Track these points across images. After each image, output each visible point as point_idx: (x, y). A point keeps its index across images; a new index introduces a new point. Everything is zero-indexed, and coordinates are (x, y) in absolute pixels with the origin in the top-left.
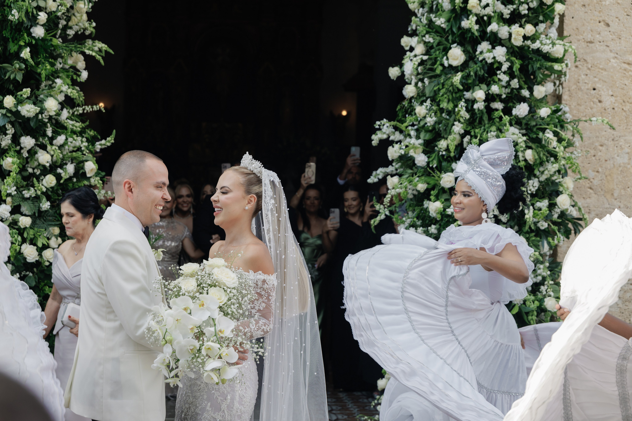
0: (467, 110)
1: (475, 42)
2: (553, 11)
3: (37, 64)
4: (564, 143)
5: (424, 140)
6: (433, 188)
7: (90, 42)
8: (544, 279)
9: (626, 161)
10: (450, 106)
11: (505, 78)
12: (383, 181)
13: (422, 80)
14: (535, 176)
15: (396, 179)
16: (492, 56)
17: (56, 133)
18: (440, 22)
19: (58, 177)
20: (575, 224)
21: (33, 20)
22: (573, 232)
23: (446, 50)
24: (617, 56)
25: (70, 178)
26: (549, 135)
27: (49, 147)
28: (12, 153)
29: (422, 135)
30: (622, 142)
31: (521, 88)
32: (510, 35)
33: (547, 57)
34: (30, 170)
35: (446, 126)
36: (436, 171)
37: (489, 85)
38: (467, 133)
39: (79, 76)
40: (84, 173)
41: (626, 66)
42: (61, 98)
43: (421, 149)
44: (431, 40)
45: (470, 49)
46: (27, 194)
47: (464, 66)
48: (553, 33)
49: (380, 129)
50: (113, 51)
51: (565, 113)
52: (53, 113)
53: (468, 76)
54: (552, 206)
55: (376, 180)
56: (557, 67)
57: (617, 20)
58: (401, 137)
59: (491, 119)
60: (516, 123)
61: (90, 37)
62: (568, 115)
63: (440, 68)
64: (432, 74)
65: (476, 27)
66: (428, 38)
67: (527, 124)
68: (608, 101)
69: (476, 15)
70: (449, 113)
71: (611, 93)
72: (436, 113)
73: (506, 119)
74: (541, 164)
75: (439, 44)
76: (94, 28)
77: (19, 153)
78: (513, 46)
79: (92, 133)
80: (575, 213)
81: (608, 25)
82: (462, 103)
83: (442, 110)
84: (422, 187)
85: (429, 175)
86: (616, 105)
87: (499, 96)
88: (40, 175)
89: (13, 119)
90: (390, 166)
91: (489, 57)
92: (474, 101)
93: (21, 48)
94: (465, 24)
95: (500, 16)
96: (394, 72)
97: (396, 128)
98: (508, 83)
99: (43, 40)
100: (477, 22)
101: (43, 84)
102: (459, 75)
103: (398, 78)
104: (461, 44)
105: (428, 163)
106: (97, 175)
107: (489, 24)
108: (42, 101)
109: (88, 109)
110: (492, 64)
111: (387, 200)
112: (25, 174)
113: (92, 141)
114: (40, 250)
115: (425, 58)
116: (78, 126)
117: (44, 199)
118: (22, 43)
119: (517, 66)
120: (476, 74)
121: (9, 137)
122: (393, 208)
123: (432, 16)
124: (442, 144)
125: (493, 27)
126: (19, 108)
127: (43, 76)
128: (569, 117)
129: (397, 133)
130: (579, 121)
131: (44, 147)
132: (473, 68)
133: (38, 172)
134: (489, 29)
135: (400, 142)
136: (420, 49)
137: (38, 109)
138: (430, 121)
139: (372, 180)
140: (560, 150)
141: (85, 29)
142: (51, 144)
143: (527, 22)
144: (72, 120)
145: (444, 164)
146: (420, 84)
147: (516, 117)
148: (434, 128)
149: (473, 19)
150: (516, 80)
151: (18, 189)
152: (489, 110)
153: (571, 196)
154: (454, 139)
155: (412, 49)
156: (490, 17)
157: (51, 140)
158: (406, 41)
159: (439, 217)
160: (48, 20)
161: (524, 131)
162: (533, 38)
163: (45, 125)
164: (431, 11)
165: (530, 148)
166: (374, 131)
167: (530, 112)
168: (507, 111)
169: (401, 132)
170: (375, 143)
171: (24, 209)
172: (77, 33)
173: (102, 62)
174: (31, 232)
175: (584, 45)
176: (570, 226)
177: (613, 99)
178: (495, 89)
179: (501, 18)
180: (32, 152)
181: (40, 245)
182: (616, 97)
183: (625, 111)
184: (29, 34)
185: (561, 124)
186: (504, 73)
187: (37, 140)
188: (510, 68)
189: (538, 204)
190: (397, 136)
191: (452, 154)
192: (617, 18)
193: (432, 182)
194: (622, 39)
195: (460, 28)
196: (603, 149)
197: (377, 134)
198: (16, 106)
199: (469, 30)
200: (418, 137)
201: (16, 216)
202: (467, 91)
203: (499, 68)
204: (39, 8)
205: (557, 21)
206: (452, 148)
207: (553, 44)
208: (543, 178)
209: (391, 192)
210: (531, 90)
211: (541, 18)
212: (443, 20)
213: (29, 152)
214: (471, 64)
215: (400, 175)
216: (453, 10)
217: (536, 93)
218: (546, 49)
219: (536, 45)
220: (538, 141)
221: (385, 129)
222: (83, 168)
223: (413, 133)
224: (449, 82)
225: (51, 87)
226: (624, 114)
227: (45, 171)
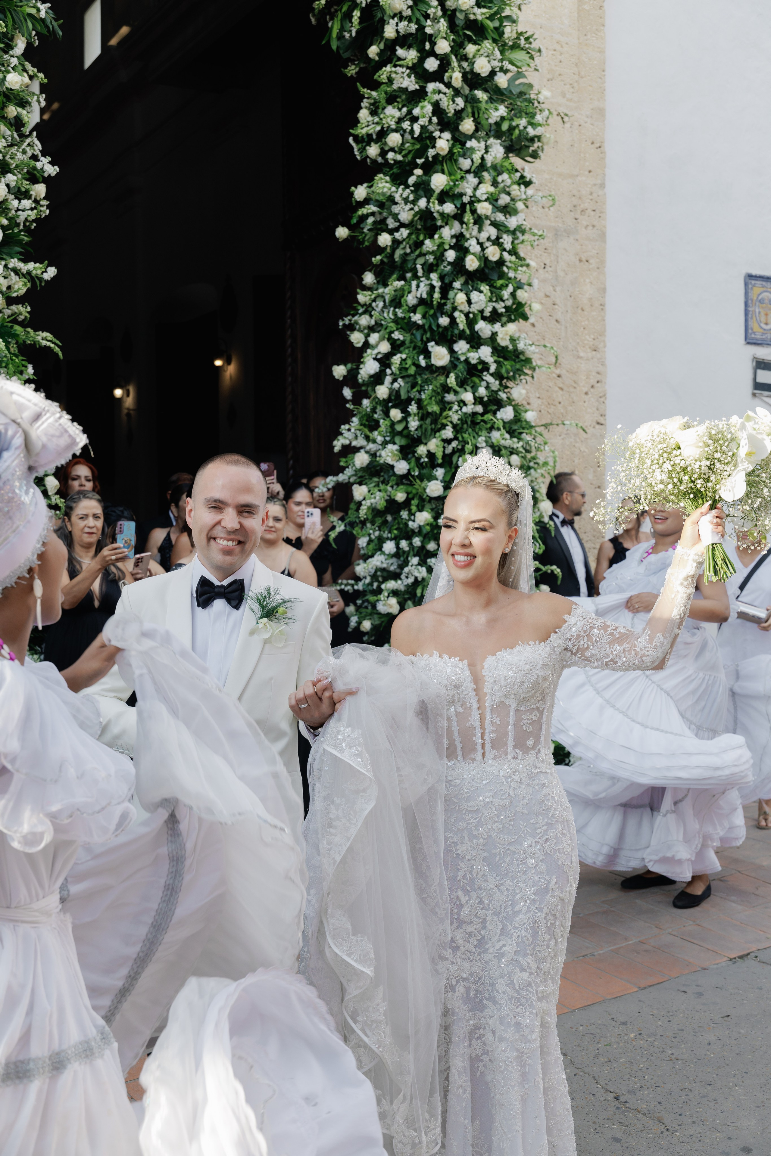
5: (400, 446)
6: (415, 497)
10: (437, 409)
11: (494, 381)
13: (397, 382)
15: (365, 488)
16: (477, 357)
18: (416, 317)
23: (425, 348)
24: (541, 357)
29: (396, 440)
31: (499, 390)
32: (494, 333)
35: (426, 430)
36: (418, 481)
37: (474, 387)
38: (455, 438)
43: (399, 455)
44: (401, 338)
49: (341, 435)
50: (60, 342)
57: (541, 320)
59: (474, 423)
63: (414, 368)
64: (405, 374)
66: (397, 336)
67: (510, 428)
71: (538, 395)
75: (410, 342)
76: (28, 312)
78: (499, 346)
82: (456, 407)
84: (399, 496)
85: (410, 483)
86: (543, 407)
87: (481, 398)
90: (341, 475)
91: (473, 357)
94: (443, 320)
96: (340, 370)
105: (409, 470)
107: (477, 322)
110: (478, 365)
119: (504, 368)
123: (398, 311)
124: (423, 449)
129: (360, 438)
135: (363, 447)
136: (384, 347)
143: (507, 321)
145: (427, 471)
150: (497, 382)
155: (374, 346)
162: (518, 339)
166: (336, 436)
167: (514, 416)
169: (367, 437)
170: (337, 449)
173: (60, 354)
178: (481, 391)
182: (542, 399)
183: (550, 414)
186: (492, 375)
188: (497, 369)
190: (360, 442)
191: (440, 461)
192: (541, 318)
193: (414, 491)
194: (546, 339)
195: (438, 325)
197: (339, 440)
199: (449, 328)
200: (392, 442)
202: (449, 393)
203: (486, 370)
206: (438, 454)
212: (418, 316)
214: (457, 364)
217: (515, 396)
221: (346, 433)
223: (381, 438)
226: (549, 416)
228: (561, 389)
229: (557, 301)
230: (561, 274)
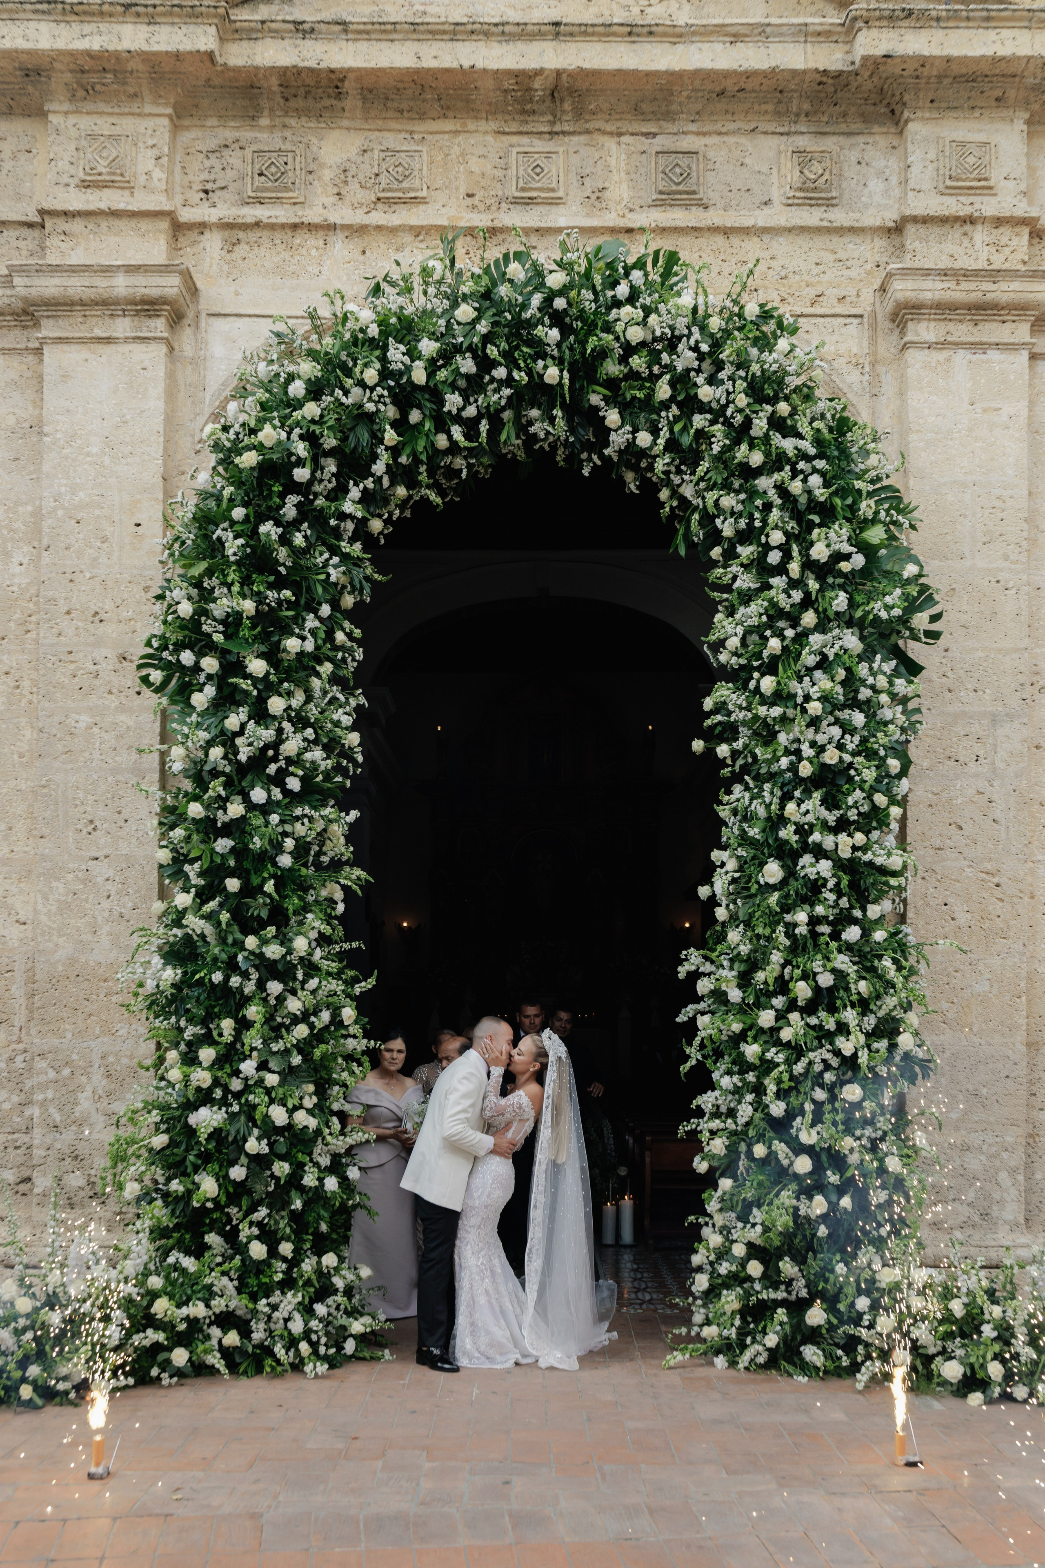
0: (787, 935)
1: (796, 855)
2: (888, 815)
3: (283, 897)
4: (905, 972)
5: (739, 972)
6: (750, 1028)
7: (348, 869)
8: (885, 1133)
9: (987, 989)
10: (767, 932)
11: (832, 897)
12: (693, 1020)
13: (735, 903)
14: (872, 1011)
15: (707, 1018)
16: (816, 872)
17: (308, 976)
18: (754, 832)
19: (312, 1026)
20: (923, 1068)
21: (279, 848)
22: (920, 1076)
23: (762, 864)
24: (972, 864)
25: (326, 1027)
26: (887, 963)
27: (299, 993)
28: (256, 1001)
29: (736, 966)
30: (981, 967)
31: (852, 907)
32: (837, 845)
33: (883, 871)
34: (279, 1020)
35: (764, 954)
36: (753, 1008)
37: (812, 905)
38: (787, 963)
39: (334, 909)
40: (342, 1021)
41: (984, 875)
42: (314, 935)
43: (734, 983)
44: (744, 854)
45: (789, 863)
46: (275, 1047)
47: (784, 882)
48: (890, 841)
49: (687, 960)
50: (372, 878)
51: (906, 935)
52: (303, 954)
53: (787, 896)
54: (893, 1046)
55: (686, 1019)
56: (893, 882)
57: (972, 822)
58: (713, 968)
59: (816, 945)
60: (847, 949)
61: (347, 863)
62: (910, 938)
63: (756, 886)
64: (746, 893)
65: (796, 838)
66: (741, 852)
67: (859, 951)
68: (963, 919)
69: (795, 824)
70: (769, 939)
71: (967, 909)
72: (751, 940)
73: (834, 945)
74: (878, 997)
75: (753, 858)
76: (352, 852)
77: (265, 1000)
78: (840, 859)
79: (351, 973)
80: (920, 1054)
81: (961, 828)
82: (781, 928)
83: (758, 937)
84: (737, 1027)
85: (745, 1012)
87: (826, 918)
88: (291, 1024)
89: (257, 962)
90: (701, 1003)
91: (811, 872)
92: (795, 925)
93: (264, 881)
94: (783, 834)
95: (825, 825)
96: (704, 892)
97: (706, 958)
98: (836, 902)
99: (290, 870)
100: (796, 832)
101: (292, 922)
102: (776, 895)
103: (709, 898)
104: (779, 857)
105: (743, 999)
106: (356, 1022)
107: (811, 833)
108: (291, 940)
109: (346, 946)
110: (816, 880)
111: (697, 1041)
112: (274, 1024)
113: (351, 982)
114: (291, 1112)
115: (737, 875)
116: (334, 966)
117: (295, 1052)
118: (266, 875)
119: (845, 882)
120: (797, 893)
121: (253, 982)
122: (705, 1052)
123: (745, 825)
124: (760, 976)
125: (816, 837)
126: (264, 949)
127: (291, 911)
128: (912, 940)
129: (708, 964)
130: (923, 944)
131: (294, 992)
132: (794, 886)
133: (288, 1021)
134: (810, 840)
135: (709, 974)
136: (732, 865)
137: (284, 950)
138: (745, 949)
139: (681, 1018)
140: (899, 981)
141: (342, 854)
142: (303, 989)
143: (858, 829)
144: (327, 959)
145: (762, 999)
146: (732, 906)
147: (846, 942)
148: (749, 958)
149: (792, 828)
150: (845, 899)
151: (265, 1042)
152: (814, 935)
153: (916, 1034)
154: (773, 970)
155: (723, 865)
156: (811, 826)
157: (303, 983)
158: (716, 855)
159: (757, 1062)
160: (296, 847)
161: (856, 959)
162: (865, 849)
163: (295, 966)
164: (745, 819)
165: (864, 978)
166: (681, 962)
167: (862, 936)
168: (835, 936)
169: (712, 962)
170: (681, 976)
171: (272, 1065)
172: (332, 859)
173: (361, 892)
174: (281, 1091)
175: (932, 852)
176: (917, 1069)
177: (969, 916)
178: (820, 910)
179: (826, 827)
180: (280, 999)
181: (290, 1106)
183: (984, 930)
184: (275, 864)
185: (902, 948)
186: (831, 891)
187: (285, 984)
188: (838, 884)
189: (875, 1045)
190: (708, 967)
191: (771, 988)
192: (971, 819)
193: (749, 1022)
194: (979, 843)
195: (777, 839)
196: (958, 975)
197: (684, 966)
198: (260, 947)
199: (787, 842)
200: (731, 968)
201: (261, 1073)
202: (788, 913)
203: (824, 885)
204: (285, 834)
205: (894, 826)
206: (771, 981)
207: (889, 854)
208: (881, 1014)
209: (702, 1034)
210: (864, 910)
211: (874, 824)
212: (756, 830)
213: (277, 998)
214: (792, 881)
215: (713, 1013)
216: (769, 819)
217: (869, 913)
218: (879, 861)
219: (868, 857)
220: (873, 970)
221: (693, 959)
222: (340, 1015)
223: (726, 963)
224: (764, 904)
225: (301, 923)
227: (296, 1020)
228: (1001, 900)
229: (995, 798)
230: (1001, 765)
